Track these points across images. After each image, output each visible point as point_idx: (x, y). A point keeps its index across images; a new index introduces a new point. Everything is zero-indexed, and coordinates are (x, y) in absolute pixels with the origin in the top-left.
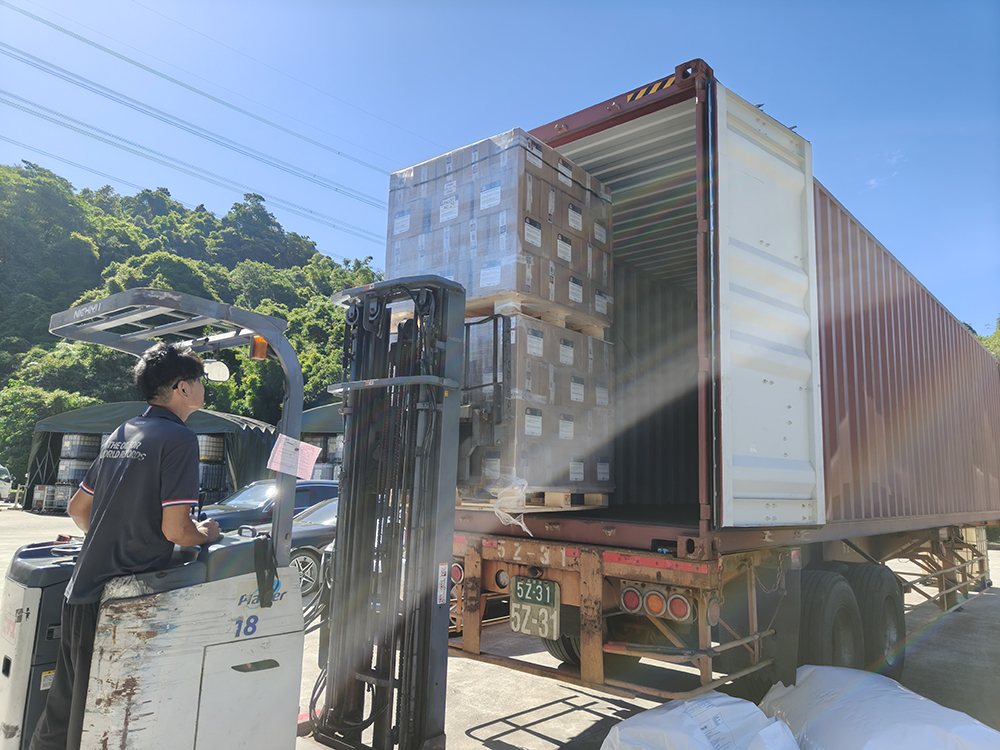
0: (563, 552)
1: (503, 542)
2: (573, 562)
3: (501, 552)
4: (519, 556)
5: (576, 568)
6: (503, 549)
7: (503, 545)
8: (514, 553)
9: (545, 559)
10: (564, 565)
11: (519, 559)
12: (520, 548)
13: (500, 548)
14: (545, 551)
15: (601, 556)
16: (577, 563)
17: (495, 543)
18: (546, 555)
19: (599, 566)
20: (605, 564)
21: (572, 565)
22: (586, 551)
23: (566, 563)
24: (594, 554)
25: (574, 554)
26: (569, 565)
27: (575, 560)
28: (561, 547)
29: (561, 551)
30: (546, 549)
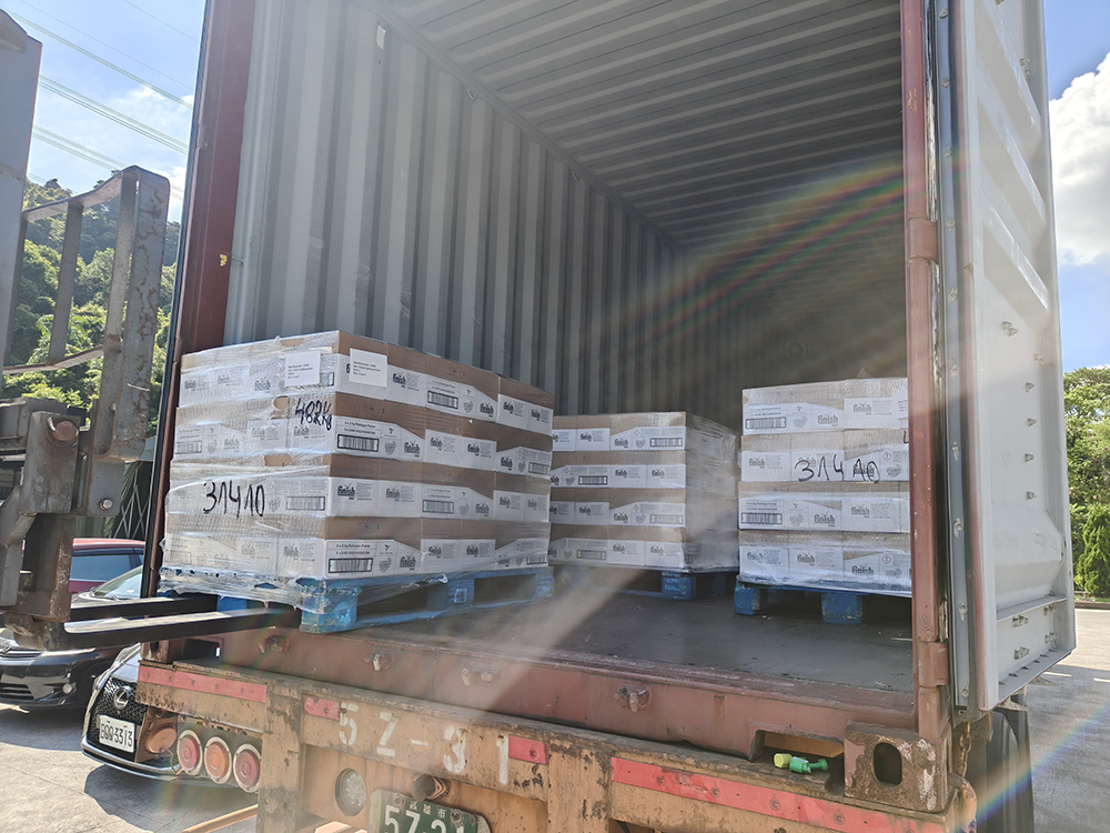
0: (503, 746)
1: (352, 707)
2: (529, 776)
3: (347, 731)
4: (390, 745)
5: (534, 790)
6: (353, 724)
7: (352, 715)
8: (379, 737)
9: (455, 760)
10: (503, 780)
11: (390, 753)
12: (392, 726)
13: (344, 721)
14: (455, 739)
15: (606, 768)
16: (538, 781)
17: (334, 708)
18: (459, 750)
19: (598, 794)
20: (616, 789)
21: (526, 784)
22: (565, 751)
23: (510, 776)
24: (586, 758)
25: (532, 753)
26: (516, 783)
27: (534, 769)
28: (496, 733)
29: (499, 742)
30: (459, 734)
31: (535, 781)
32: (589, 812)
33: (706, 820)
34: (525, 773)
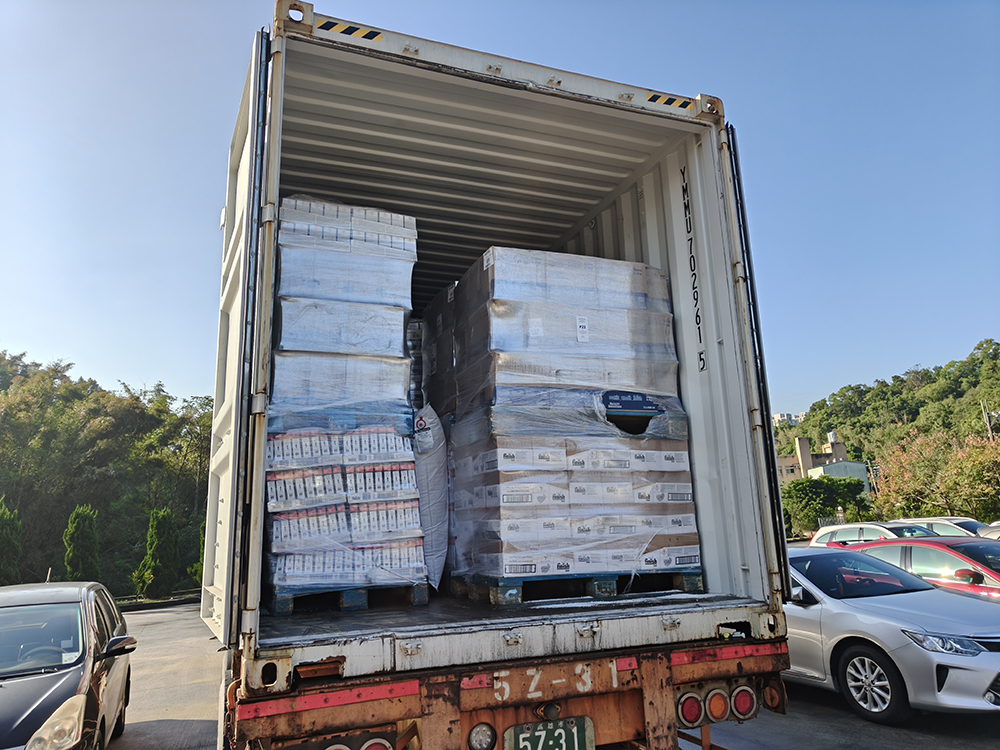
0: (613, 666)
1: (503, 674)
4: (537, 689)
5: (634, 685)
7: (505, 679)
8: (528, 687)
10: (615, 685)
11: (539, 694)
12: (537, 677)
13: (497, 685)
14: (583, 671)
15: (669, 660)
16: (635, 679)
18: (587, 677)
19: (667, 674)
20: (674, 669)
21: (628, 682)
22: (648, 658)
23: (619, 681)
24: (660, 658)
25: (630, 665)
26: (623, 684)
27: (632, 673)
28: (608, 660)
29: (610, 665)
30: (585, 667)
31: (633, 679)
32: (664, 684)
33: (712, 669)
34: (628, 677)
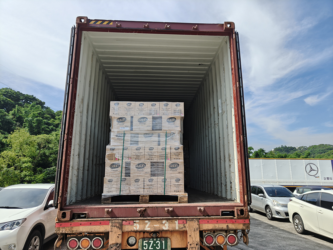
0: (177, 222)
3: (136, 227)
7: (137, 223)
8: (145, 226)
11: (149, 229)
15: (199, 222)
16: (185, 227)
17: (131, 222)
18: (166, 225)
19: (197, 226)
20: (200, 225)
21: (182, 228)
22: (190, 220)
23: (178, 227)
24: (195, 221)
25: (183, 222)
27: (184, 225)
28: (175, 220)
30: (166, 222)
33: (216, 227)
